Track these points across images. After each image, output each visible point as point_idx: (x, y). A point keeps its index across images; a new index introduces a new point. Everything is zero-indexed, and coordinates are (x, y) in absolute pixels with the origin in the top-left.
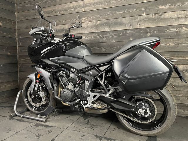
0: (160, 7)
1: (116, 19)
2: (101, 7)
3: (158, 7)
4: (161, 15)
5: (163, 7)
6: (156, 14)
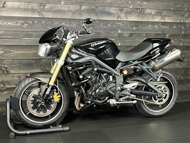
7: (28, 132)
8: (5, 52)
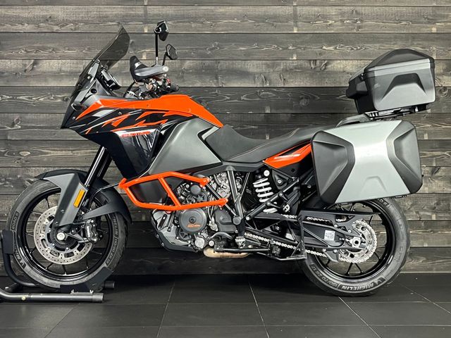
0: (324, 48)
1: (231, 62)
2: (194, 27)
3: (321, 48)
4: (326, 65)
5: (331, 48)
6: (318, 61)
7: (24, 297)
8: (32, 154)
